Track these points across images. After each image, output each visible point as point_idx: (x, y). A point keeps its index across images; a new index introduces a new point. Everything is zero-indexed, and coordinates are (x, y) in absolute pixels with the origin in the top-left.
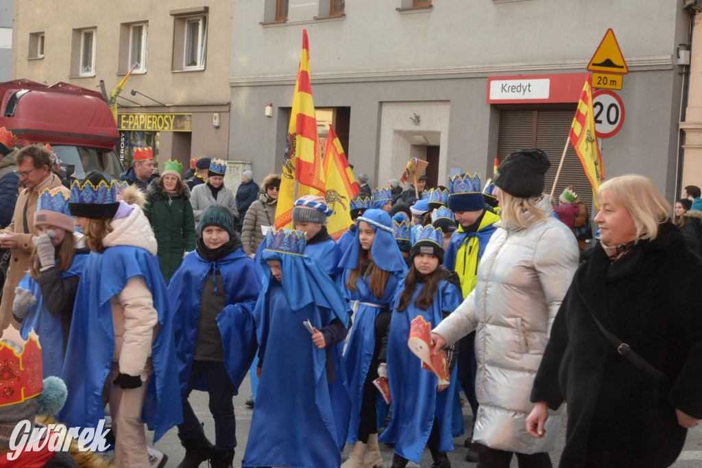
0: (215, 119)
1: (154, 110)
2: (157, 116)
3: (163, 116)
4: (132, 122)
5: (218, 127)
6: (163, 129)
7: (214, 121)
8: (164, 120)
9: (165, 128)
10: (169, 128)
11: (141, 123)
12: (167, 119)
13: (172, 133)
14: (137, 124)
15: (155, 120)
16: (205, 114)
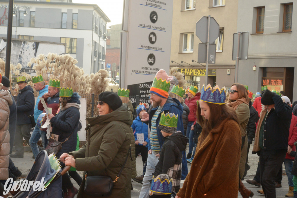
0: (228, 71)
1: (197, 67)
2: (199, 70)
3: (202, 70)
4: (186, 72)
5: (229, 75)
6: (202, 75)
7: (228, 72)
8: (203, 72)
9: (203, 75)
10: (205, 75)
11: (191, 72)
12: (204, 71)
13: (207, 77)
14: (189, 73)
15: (198, 71)
16: (223, 69)
